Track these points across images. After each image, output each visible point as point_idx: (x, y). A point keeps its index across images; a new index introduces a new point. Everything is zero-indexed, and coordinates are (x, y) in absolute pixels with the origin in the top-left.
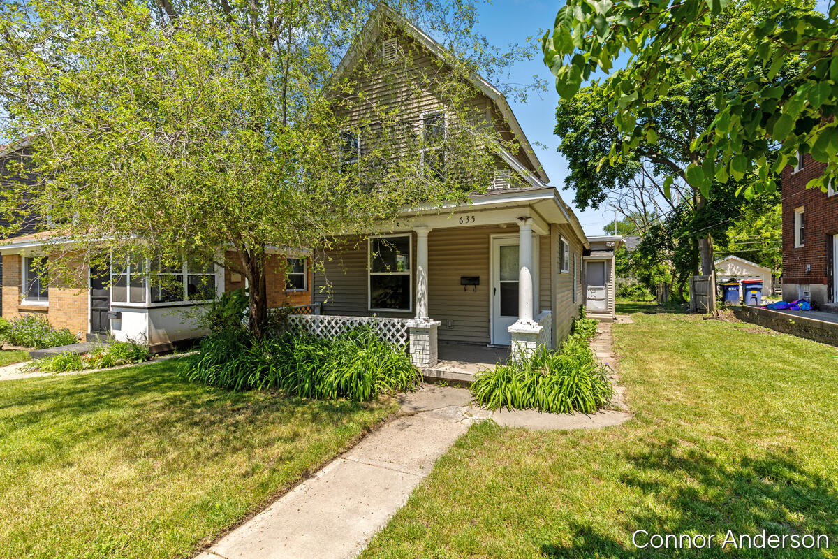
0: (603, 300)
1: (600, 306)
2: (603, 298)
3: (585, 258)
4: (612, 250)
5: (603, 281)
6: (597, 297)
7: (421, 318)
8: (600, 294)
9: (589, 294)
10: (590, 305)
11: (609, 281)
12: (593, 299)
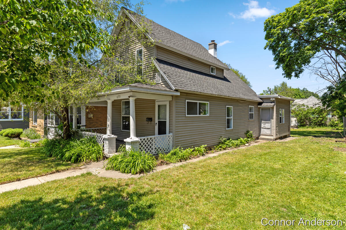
0: (269, 129)
1: (268, 132)
2: (269, 127)
3: (259, 106)
4: (274, 102)
5: (269, 119)
6: (267, 127)
7: (108, 134)
8: (268, 125)
9: (262, 125)
10: (263, 131)
11: (273, 118)
12: (264, 128)
